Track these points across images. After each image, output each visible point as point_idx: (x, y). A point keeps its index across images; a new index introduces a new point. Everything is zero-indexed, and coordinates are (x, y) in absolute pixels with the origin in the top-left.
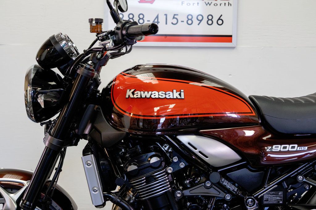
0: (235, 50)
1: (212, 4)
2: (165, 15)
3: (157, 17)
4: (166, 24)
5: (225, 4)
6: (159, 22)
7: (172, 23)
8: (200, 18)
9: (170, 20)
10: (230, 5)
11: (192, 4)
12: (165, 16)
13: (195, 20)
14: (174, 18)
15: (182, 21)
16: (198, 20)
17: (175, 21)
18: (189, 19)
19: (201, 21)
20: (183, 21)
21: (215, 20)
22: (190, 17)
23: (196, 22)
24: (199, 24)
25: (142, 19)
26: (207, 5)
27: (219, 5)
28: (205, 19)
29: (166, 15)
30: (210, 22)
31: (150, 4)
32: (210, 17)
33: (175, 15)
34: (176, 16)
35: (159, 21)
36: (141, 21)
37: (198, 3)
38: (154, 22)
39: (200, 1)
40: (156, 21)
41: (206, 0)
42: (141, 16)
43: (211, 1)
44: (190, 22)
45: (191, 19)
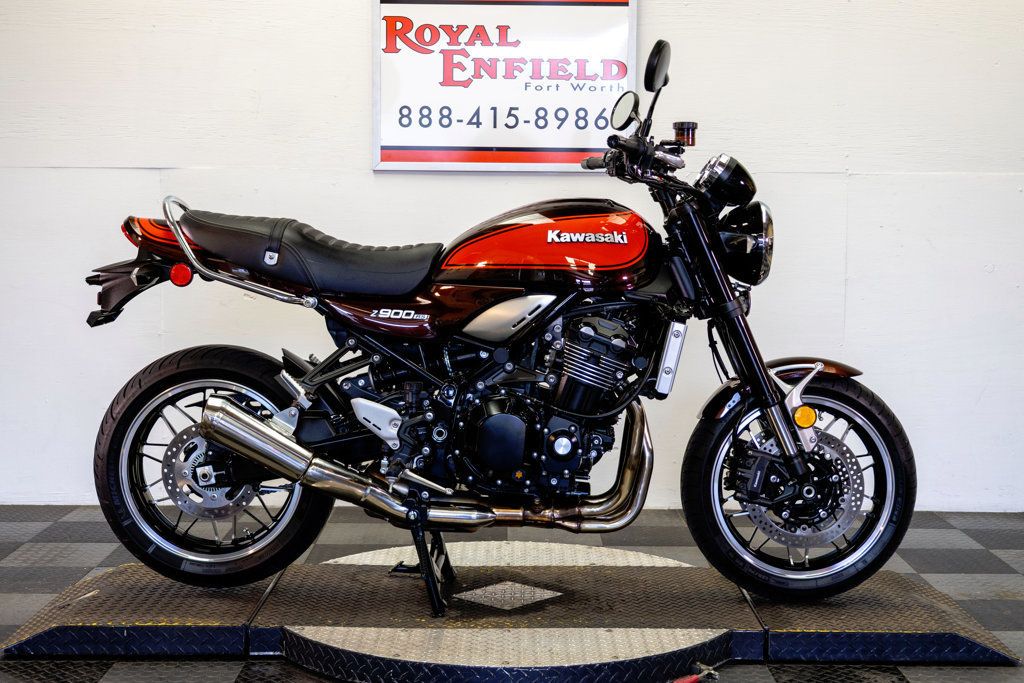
1: (586, 89)
2: (492, 108)
3: (477, 113)
4: (495, 127)
5: (611, 87)
6: (481, 124)
7: (507, 125)
8: (562, 114)
9: (502, 119)
10: (620, 89)
11: (545, 89)
12: (493, 111)
13: (551, 117)
14: (510, 115)
15: (526, 122)
16: (558, 119)
17: (511, 121)
18: (539, 118)
19: (563, 120)
20: (528, 122)
21: (591, 119)
22: (541, 113)
23: (553, 122)
24: (559, 128)
25: (448, 117)
26: (575, 89)
27: (599, 88)
28: (572, 118)
29: (494, 109)
30: (581, 123)
31: (462, 88)
32: (582, 114)
33: (511, 109)
34: (513, 112)
35: (480, 121)
36: (445, 121)
37: (557, 86)
38: (470, 123)
39: (561, 82)
40: (475, 120)
41: (573, 80)
42: (445, 112)
43: (584, 81)
44: (541, 123)
45: (544, 118)
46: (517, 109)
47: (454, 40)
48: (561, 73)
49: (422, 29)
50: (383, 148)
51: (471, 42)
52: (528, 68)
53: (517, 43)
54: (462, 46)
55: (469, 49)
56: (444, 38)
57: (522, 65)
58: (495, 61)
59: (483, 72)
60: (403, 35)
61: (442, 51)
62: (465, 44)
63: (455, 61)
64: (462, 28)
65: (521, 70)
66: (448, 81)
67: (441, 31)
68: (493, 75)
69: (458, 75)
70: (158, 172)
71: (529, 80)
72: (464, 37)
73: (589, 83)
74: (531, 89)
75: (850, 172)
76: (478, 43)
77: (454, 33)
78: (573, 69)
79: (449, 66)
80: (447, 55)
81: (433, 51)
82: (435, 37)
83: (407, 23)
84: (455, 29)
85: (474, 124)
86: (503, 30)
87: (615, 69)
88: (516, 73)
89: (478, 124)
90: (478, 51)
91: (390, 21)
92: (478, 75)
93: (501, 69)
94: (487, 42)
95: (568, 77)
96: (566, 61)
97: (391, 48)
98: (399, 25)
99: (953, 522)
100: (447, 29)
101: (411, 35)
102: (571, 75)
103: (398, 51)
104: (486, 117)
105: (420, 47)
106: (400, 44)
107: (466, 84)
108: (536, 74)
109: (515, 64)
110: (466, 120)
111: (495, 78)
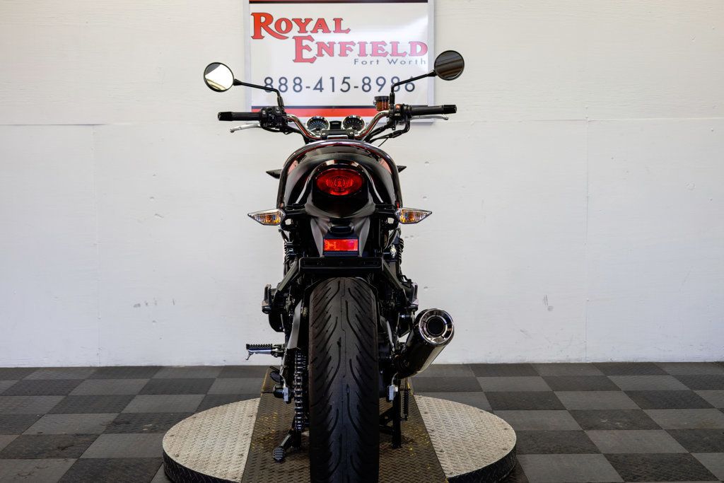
0: (432, 126)
1: (398, 63)
2: (331, 78)
3: (320, 82)
4: (333, 91)
5: (416, 61)
6: (323, 89)
7: (342, 90)
8: (381, 81)
9: (338, 85)
10: (423, 62)
11: (369, 63)
12: (331, 80)
13: (373, 84)
14: (344, 82)
15: (355, 87)
16: (379, 84)
17: (345, 87)
18: (365, 84)
19: (382, 86)
20: (357, 87)
22: (366, 81)
23: (375, 87)
24: (379, 91)
25: (299, 84)
26: (390, 63)
27: (407, 63)
28: (389, 84)
29: (333, 78)
31: (309, 63)
33: (345, 78)
34: (346, 80)
35: (323, 87)
36: (297, 88)
37: (378, 61)
38: (315, 89)
39: (380, 58)
40: (319, 87)
41: (389, 57)
42: (297, 81)
43: (397, 57)
44: (367, 88)
45: (368, 84)
46: (349, 78)
47: (303, 29)
48: (380, 52)
49: (280, 21)
50: (253, 108)
51: (315, 31)
52: (356, 49)
53: (348, 31)
54: (309, 33)
55: (313, 35)
56: (296, 28)
57: (352, 47)
58: (332, 44)
59: (324, 52)
60: (266, 25)
61: (294, 38)
62: (311, 32)
63: (304, 44)
64: (308, 20)
65: (351, 50)
66: (299, 58)
67: (293, 22)
68: (331, 54)
69: (306, 54)
70: (91, 127)
71: (357, 57)
72: (310, 27)
73: (400, 59)
74: (359, 63)
75: (589, 119)
76: (320, 31)
77: (302, 24)
78: (388, 49)
79: (299, 48)
80: (298, 40)
81: (287, 38)
82: (289, 27)
83: (269, 18)
84: (303, 21)
85: (318, 89)
86: (338, 21)
87: (419, 48)
88: (348, 52)
89: (321, 89)
90: (320, 37)
91: (257, 16)
92: (320, 54)
93: (337, 49)
94: (326, 30)
95: (385, 55)
96: (384, 43)
97: (257, 36)
98: (263, 19)
99: (667, 370)
100: (298, 21)
101: (272, 26)
102: (387, 53)
103: (262, 37)
104: (327, 84)
105: (279, 35)
106: (264, 32)
107: (312, 60)
108: (362, 53)
109: (347, 46)
110: (313, 86)
111: (333, 56)
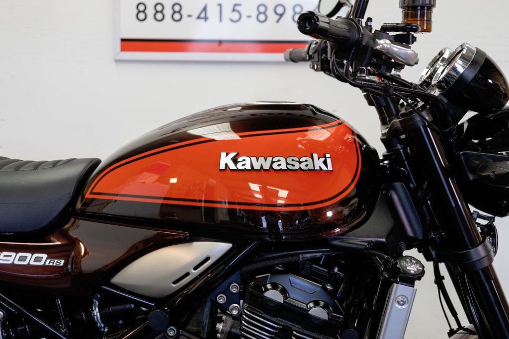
3: (205, 9)
4: (221, 20)
6: (208, 18)
7: (231, 20)
8: (280, 10)
9: (227, 13)
12: (218, 8)
13: (270, 13)
14: (234, 10)
15: (248, 17)
16: (277, 14)
17: (235, 16)
18: (260, 13)
19: (281, 15)
20: (250, 17)
22: (262, 9)
23: (272, 17)
24: (277, 22)
25: (179, 12)
28: (290, 13)
29: (220, 5)
32: (298, 9)
33: (235, 5)
34: (237, 8)
35: (208, 16)
36: (177, 16)
38: (199, 17)
40: (203, 15)
42: (176, 8)
44: (262, 17)
45: (264, 13)
46: (239, 5)
50: (123, 40)
85: (202, 18)
89: (206, 18)
104: (212, 12)
110: (196, 15)
